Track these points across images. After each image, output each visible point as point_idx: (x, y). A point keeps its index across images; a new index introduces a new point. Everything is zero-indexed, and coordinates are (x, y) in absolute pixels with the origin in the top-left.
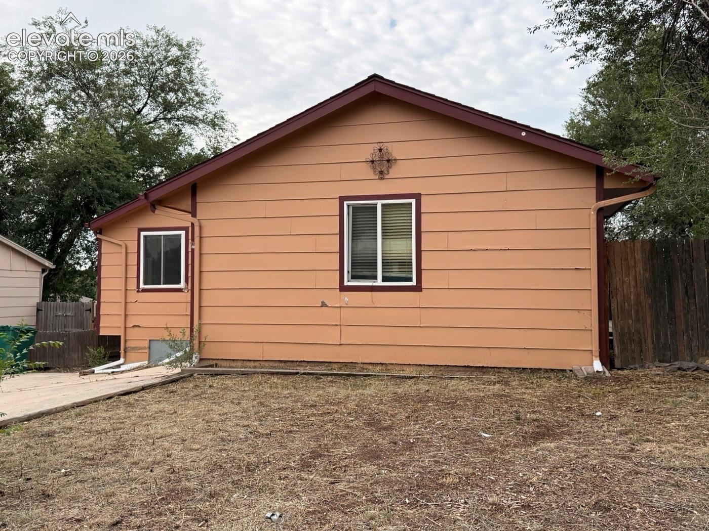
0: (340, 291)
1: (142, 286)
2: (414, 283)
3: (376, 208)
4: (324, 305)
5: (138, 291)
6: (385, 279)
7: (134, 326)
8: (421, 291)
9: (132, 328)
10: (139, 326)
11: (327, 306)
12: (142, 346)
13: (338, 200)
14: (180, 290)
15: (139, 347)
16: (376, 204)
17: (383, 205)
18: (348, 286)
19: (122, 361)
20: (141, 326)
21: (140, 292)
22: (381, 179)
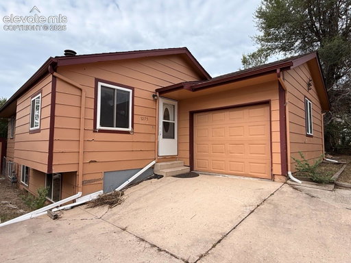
0: (306, 136)
1: (98, 127)
2: (312, 134)
4: (305, 142)
5: (95, 131)
7: (92, 161)
9: (89, 163)
10: (95, 161)
13: (304, 96)
14: (128, 133)
15: (95, 179)
19: (79, 194)
20: (98, 161)
22: (308, 92)
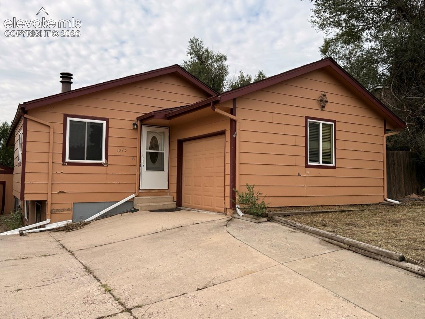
0: (306, 168)
1: (67, 160)
2: (333, 165)
3: (319, 125)
4: (299, 175)
5: (63, 164)
6: (323, 162)
7: (60, 192)
8: (336, 169)
9: (58, 194)
10: (64, 192)
11: (300, 176)
12: (66, 208)
13: (304, 118)
14: (101, 165)
15: (64, 209)
16: (319, 123)
17: (323, 124)
18: (309, 165)
19: (48, 221)
20: (66, 192)
21: (65, 165)
22: (322, 110)
